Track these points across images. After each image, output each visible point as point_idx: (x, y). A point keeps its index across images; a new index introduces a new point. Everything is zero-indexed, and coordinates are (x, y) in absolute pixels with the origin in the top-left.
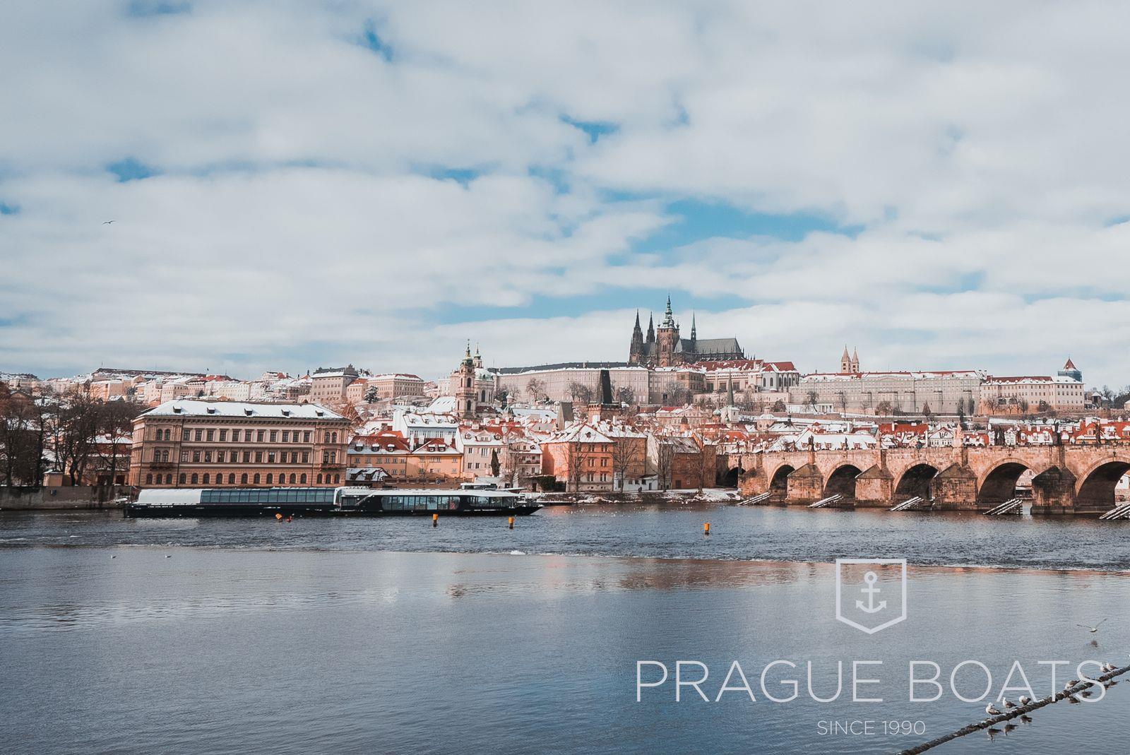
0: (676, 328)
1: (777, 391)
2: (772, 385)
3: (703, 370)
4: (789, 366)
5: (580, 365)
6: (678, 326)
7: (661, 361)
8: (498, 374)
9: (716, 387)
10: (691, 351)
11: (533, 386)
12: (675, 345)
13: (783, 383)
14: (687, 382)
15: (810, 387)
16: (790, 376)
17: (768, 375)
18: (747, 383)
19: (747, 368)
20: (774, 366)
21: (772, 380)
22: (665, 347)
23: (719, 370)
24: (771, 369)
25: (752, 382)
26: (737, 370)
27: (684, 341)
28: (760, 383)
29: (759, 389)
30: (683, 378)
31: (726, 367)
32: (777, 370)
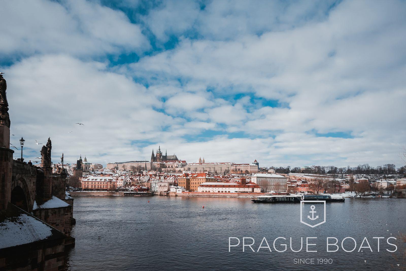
1: (182, 168)
3: (165, 163)
4: (185, 162)
5: (134, 162)
6: (162, 153)
7: (157, 161)
8: (118, 164)
9: (167, 167)
10: (165, 158)
11: (124, 166)
12: (161, 157)
13: (183, 166)
14: (159, 165)
15: (189, 167)
16: (185, 164)
17: (179, 164)
18: (174, 166)
19: (175, 162)
21: (180, 165)
22: (158, 157)
23: (168, 163)
24: (180, 162)
25: (176, 165)
26: (172, 163)
27: (163, 156)
28: (177, 166)
29: (177, 167)
30: (158, 165)
31: (170, 162)
32: (182, 163)
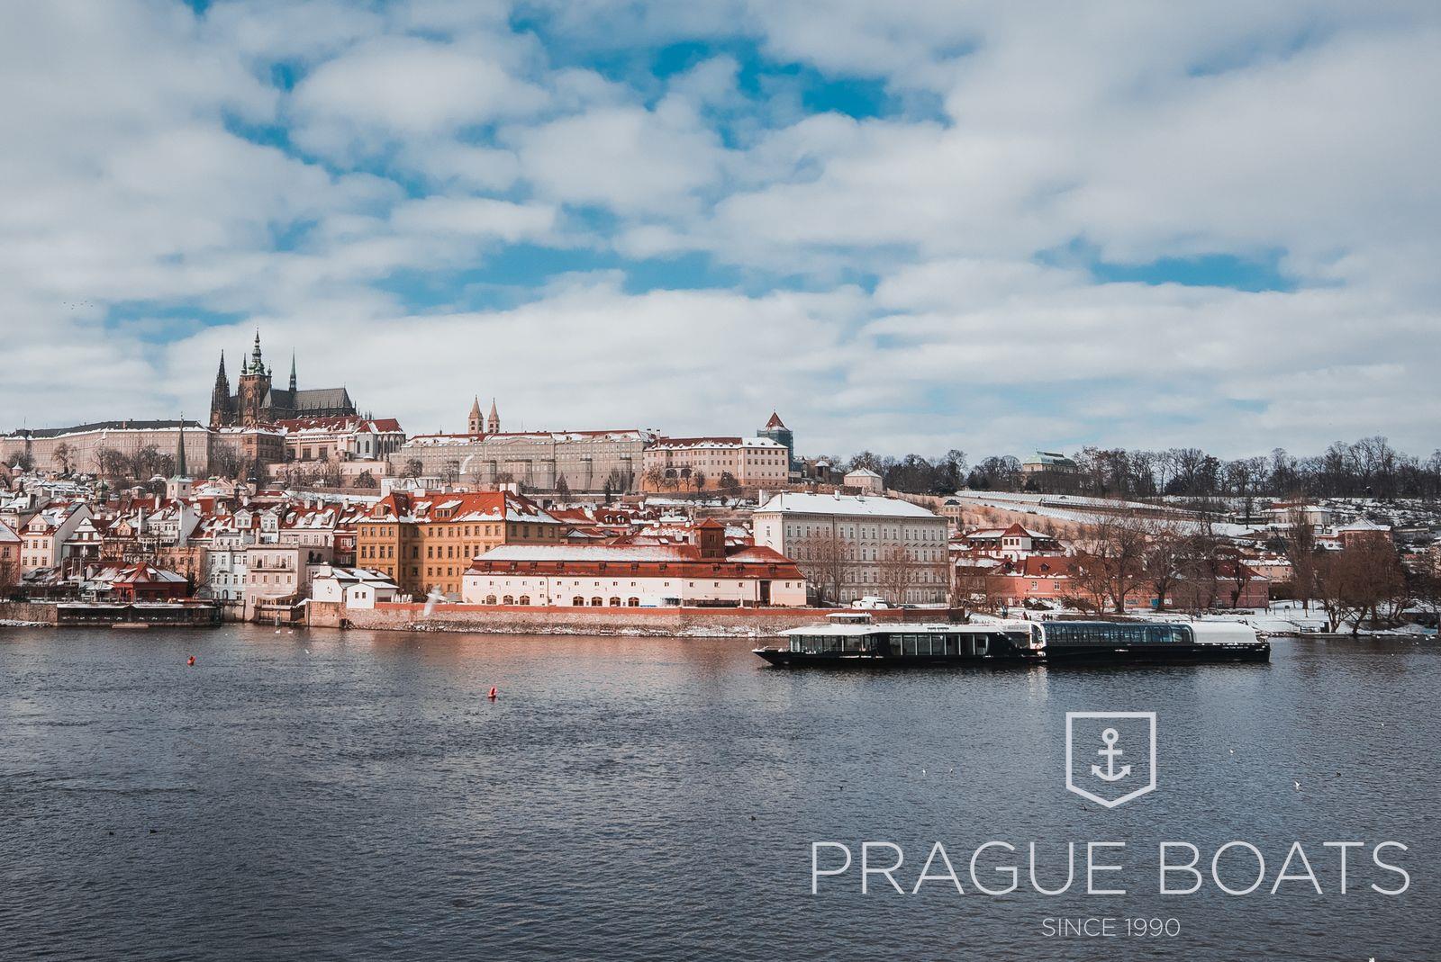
0: (267, 374)
1: (375, 460)
2: (367, 451)
3: (284, 431)
4: (390, 425)
5: (118, 425)
6: (270, 372)
7: (246, 419)
8: (30, 438)
9: (299, 455)
10: (288, 406)
11: (62, 452)
12: (262, 397)
13: (382, 449)
14: (254, 446)
15: (415, 455)
16: (392, 439)
17: (365, 438)
18: (336, 448)
19: (338, 428)
20: (373, 426)
21: (368, 443)
22: (250, 400)
23: (303, 431)
24: (366, 429)
25: (342, 446)
26: (325, 430)
27: (276, 393)
28: (353, 449)
29: (351, 457)
30: (250, 441)
31: (312, 427)
32: (376, 431)
